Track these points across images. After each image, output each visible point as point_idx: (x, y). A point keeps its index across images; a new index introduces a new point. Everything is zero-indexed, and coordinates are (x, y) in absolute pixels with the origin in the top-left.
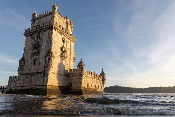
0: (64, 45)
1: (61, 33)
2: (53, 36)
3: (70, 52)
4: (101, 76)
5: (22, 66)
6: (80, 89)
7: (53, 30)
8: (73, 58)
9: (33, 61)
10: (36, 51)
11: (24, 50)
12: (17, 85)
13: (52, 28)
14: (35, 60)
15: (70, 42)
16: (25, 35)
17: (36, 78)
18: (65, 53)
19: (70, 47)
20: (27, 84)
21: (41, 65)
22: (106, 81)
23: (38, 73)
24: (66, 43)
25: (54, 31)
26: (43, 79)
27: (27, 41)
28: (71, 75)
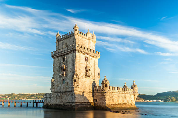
0: (87, 64)
1: (84, 53)
2: (77, 58)
3: (94, 68)
5: (54, 85)
6: (105, 105)
8: (98, 74)
9: (62, 82)
10: (63, 73)
11: (53, 71)
12: (51, 100)
13: (75, 51)
14: (64, 80)
16: (52, 57)
17: (66, 96)
18: (89, 72)
19: (94, 63)
20: (59, 100)
21: (69, 85)
23: (67, 92)
24: (89, 61)
25: (77, 54)
26: (71, 97)
27: (54, 62)
28: (96, 92)
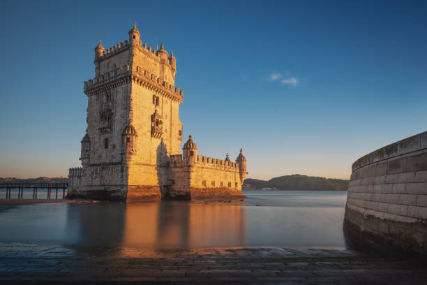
0: (156, 111)
1: (149, 86)
2: (133, 95)
3: (171, 120)
4: (237, 165)
5: (87, 151)
6: (188, 190)
7: (133, 83)
8: (178, 132)
9: (103, 143)
10: (106, 124)
11: (87, 121)
12: (82, 183)
13: (130, 79)
14: (106, 140)
15: (169, 101)
17: (110, 172)
18: (160, 126)
19: (171, 111)
20: (97, 182)
21: (116, 150)
22: (247, 173)
23: (113, 164)
24: (160, 104)
25: (134, 85)
26: (120, 174)
27: (90, 104)
28: (173, 165)
